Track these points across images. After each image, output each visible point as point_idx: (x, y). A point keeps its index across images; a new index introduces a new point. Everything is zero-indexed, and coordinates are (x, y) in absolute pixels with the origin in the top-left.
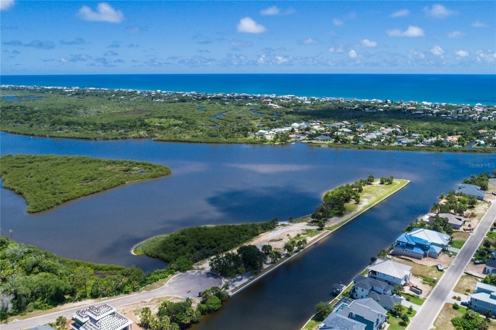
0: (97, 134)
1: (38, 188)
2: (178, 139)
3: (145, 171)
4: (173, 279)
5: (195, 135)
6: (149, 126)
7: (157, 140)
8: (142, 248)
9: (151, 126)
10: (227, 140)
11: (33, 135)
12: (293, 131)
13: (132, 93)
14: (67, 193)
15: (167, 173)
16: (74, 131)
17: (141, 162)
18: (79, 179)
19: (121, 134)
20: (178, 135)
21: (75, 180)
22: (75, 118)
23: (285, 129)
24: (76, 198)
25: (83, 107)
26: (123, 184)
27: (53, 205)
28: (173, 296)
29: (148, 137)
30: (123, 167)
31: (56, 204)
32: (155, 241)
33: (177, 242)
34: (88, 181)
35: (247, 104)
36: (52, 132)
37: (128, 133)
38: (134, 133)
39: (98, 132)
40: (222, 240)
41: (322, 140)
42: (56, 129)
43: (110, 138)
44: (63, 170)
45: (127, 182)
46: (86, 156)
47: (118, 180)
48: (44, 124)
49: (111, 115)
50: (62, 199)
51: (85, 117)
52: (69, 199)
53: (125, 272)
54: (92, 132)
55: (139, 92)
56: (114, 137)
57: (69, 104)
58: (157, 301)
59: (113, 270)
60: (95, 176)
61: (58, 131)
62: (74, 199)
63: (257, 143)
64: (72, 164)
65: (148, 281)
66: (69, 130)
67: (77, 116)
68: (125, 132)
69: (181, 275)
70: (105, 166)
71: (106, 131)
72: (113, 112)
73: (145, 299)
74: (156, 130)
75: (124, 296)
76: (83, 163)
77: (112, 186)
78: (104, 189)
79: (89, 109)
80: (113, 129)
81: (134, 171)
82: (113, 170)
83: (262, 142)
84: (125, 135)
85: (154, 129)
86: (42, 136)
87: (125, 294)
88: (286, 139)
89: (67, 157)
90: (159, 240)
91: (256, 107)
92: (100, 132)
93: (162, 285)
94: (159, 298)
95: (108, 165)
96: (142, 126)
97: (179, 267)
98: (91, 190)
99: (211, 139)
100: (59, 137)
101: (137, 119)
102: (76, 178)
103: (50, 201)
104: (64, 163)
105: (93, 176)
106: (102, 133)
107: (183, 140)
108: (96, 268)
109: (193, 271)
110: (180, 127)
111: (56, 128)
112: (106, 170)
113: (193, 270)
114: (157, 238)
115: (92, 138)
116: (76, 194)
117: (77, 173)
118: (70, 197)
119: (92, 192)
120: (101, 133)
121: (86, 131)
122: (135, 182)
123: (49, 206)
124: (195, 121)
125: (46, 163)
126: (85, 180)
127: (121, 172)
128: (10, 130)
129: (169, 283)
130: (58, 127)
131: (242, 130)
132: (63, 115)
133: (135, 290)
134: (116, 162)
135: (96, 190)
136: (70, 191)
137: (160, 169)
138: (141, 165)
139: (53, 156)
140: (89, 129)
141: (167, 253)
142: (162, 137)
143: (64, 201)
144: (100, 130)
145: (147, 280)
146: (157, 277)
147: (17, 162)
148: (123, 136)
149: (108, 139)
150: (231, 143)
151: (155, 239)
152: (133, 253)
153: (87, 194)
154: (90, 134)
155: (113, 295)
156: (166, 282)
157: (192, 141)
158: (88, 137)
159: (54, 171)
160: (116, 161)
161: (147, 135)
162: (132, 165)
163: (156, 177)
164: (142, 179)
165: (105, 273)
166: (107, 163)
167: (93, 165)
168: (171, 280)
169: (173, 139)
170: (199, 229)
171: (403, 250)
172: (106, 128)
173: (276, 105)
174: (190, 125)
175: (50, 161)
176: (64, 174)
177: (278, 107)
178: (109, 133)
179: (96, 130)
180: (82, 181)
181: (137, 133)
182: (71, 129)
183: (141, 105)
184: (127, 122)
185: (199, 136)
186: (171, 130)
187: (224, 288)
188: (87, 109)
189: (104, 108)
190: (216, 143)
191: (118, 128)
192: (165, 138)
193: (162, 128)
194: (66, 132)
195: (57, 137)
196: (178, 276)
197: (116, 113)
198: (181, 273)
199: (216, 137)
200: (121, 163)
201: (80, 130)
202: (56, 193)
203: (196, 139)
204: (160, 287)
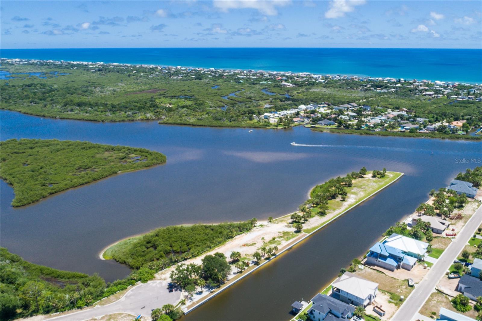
0: (106, 115)
1: (30, 178)
2: (182, 122)
3: (141, 159)
4: (132, 291)
5: (200, 118)
6: (157, 107)
7: (162, 123)
8: (112, 252)
9: (159, 108)
10: (231, 123)
11: (44, 116)
12: (298, 114)
13: (153, 69)
14: (57, 184)
15: (161, 162)
16: (84, 112)
17: (139, 148)
18: (72, 168)
19: (128, 116)
20: (183, 118)
21: (69, 169)
22: (89, 97)
23: (291, 112)
24: (64, 190)
25: (101, 85)
26: (115, 174)
27: (38, 199)
28: (125, 312)
29: (154, 119)
30: (120, 154)
31: (42, 197)
32: (127, 243)
33: (149, 245)
34: (82, 171)
35: (261, 83)
36: (63, 112)
37: (136, 114)
38: (142, 115)
40: (195, 243)
41: (325, 125)
42: (67, 110)
43: (117, 120)
44: (60, 157)
45: (119, 172)
46: (87, 141)
47: (111, 170)
48: (57, 104)
49: (127, 94)
50: (49, 191)
51: (100, 96)
52: (57, 191)
53: (86, 282)
54: (102, 113)
55: (159, 68)
56: (122, 119)
57: (89, 81)
58: (108, 318)
59: (75, 278)
60: (90, 164)
61: (69, 112)
62: (61, 191)
63: (260, 127)
64: (71, 150)
65: (105, 294)
66: (80, 111)
67: (92, 95)
68: (133, 114)
69: (141, 286)
70: (103, 153)
71: (115, 112)
72: (128, 90)
73: (96, 315)
74: (164, 111)
75: (76, 312)
76: (83, 149)
77: (103, 176)
78: (95, 180)
79: (107, 87)
80: (122, 111)
81: (130, 158)
82: (110, 158)
83: (265, 126)
84: (133, 117)
85: (161, 110)
86: (53, 117)
87: (78, 309)
88: (289, 123)
89: (69, 142)
90: (131, 242)
91: (269, 86)
92: (108, 113)
93: (118, 298)
94: (110, 315)
95: (106, 151)
96: (151, 107)
97: (140, 277)
98: (81, 181)
99: (215, 123)
100: (69, 119)
101: (148, 100)
102: (70, 167)
103: (36, 193)
104: (64, 149)
105: (88, 164)
106: (111, 114)
107: (188, 123)
108: (59, 275)
109: (155, 281)
110: (188, 109)
111: (67, 109)
112: (103, 158)
114: (130, 240)
115: (99, 120)
116: (65, 185)
117: (73, 160)
118: (58, 189)
119: (81, 183)
120: (109, 115)
121: (96, 112)
122: (127, 171)
123: (34, 199)
124: (204, 102)
125: (46, 148)
126: (79, 168)
127: (117, 159)
128: (23, 110)
130: (69, 108)
131: (247, 112)
132: (78, 94)
133: (87, 304)
134: (115, 149)
135: (86, 181)
136: (61, 181)
137: (155, 157)
138: (138, 152)
139: (55, 141)
140: (99, 110)
141: (134, 259)
142: (168, 120)
143: (51, 194)
144: (109, 112)
145: (103, 293)
146: (115, 288)
147: (18, 148)
148: (130, 118)
149: (115, 121)
150: (234, 127)
151: (128, 241)
152: (101, 257)
153: (75, 185)
154: (99, 116)
155: (65, 310)
156: (123, 294)
157: (196, 124)
158: (96, 119)
159: (52, 158)
160: (115, 147)
161: (154, 117)
162: (129, 153)
163: (149, 166)
164: (135, 168)
165: (66, 282)
166: (105, 149)
167: (90, 152)
168: (129, 293)
169: (179, 122)
170: (175, 229)
172: (115, 109)
173: (289, 84)
174: (198, 106)
175: (51, 146)
176: (60, 162)
177: (291, 85)
178: (117, 114)
179: (105, 111)
180: (76, 169)
181: (144, 115)
182: (81, 110)
183: (157, 83)
184: (137, 103)
185: (204, 119)
186: (178, 112)
187: (180, 304)
188: (104, 87)
189: (121, 86)
190: (220, 126)
191: (126, 110)
192: (171, 121)
193: (170, 110)
194: (76, 113)
195: (67, 119)
196: (137, 287)
197: (131, 91)
198: (142, 284)
199: (220, 121)
200: (119, 150)
201: (90, 111)
202: (46, 184)
203: (201, 123)
204: (115, 301)
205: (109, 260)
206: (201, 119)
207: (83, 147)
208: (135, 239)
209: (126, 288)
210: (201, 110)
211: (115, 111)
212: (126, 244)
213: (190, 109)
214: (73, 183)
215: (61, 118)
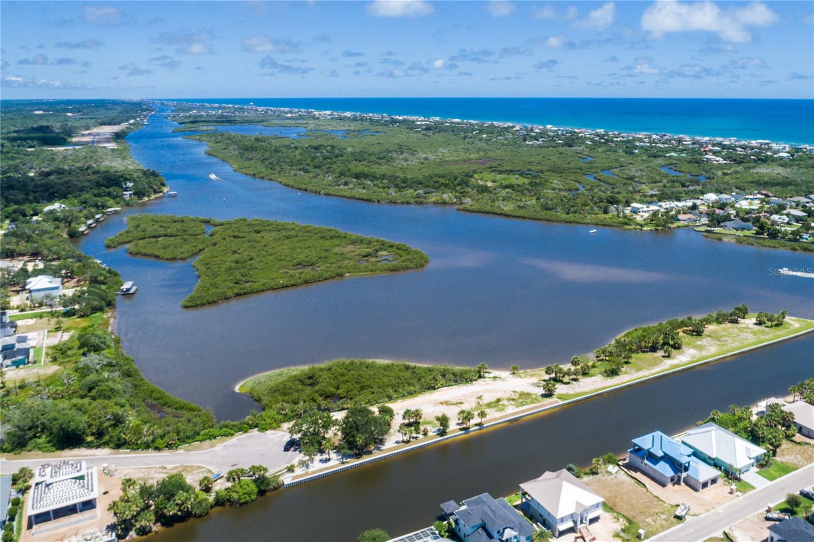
0: (388, 194)
2: (493, 210)
3: (391, 259)
4: (238, 439)
5: (524, 204)
7: (461, 210)
8: (254, 383)
9: (471, 186)
10: (568, 216)
11: (306, 190)
12: (693, 208)
13: (507, 129)
14: (254, 282)
15: (416, 265)
16: (360, 188)
18: (289, 263)
19: (418, 196)
20: (497, 204)
21: (284, 264)
22: (384, 167)
24: (257, 292)
26: (340, 278)
27: (216, 299)
29: (453, 203)
30: (367, 250)
31: (223, 297)
32: (282, 374)
33: (308, 381)
34: (298, 268)
35: (668, 155)
36: (334, 186)
37: (429, 194)
38: (437, 196)
39: (390, 191)
41: (734, 228)
42: (340, 183)
43: (399, 201)
44: (284, 247)
45: (348, 274)
48: (330, 174)
49: (442, 163)
50: (237, 291)
51: (400, 166)
52: (247, 292)
54: (382, 190)
55: (517, 128)
56: (405, 200)
58: (181, 469)
59: (185, 410)
60: (316, 260)
61: (342, 186)
62: (254, 293)
64: (305, 238)
66: (355, 185)
67: (389, 163)
68: (425, 193)
69: (255, 435)
70: (345, 246)
72: (447, 159)
74: (473, 192)
76: (322, 238)
77: (321, 279)
78: (306, 282)
79: (418, 153)
80: (411, 187)
81: (376, 257)
82: (349, 254)
84: (425, 198)
85: (470, 190)
86: (316, 192)
89: (308, 227)
90: (288, 374)
92: (392, 191)
93: (212, 446)
94: (187, 466)
95: (352, 244)
96: (459, 185)
97: (258, 422)
98: (286, 282)
99: (543, 214)
100: (336, 195)
101: (463, 174)
102: (288, 261)
104: (297, 236)
106: (396, 192)
110: (514, 190)
111: (339, 181)
112: (339, 253)
114: (289, 370)
115: (375, 200)
116: (263, 285)
117: (297, 252)
118: (249, 290)
119: (284, 285)
120: (393, 193)
121: (376, 188)
123: (211, 300)
125: (275, 233)
126: (298, 264)
127: (357, 256)
128: (285, 181)
129: (224, 446)
130: (343, 181)
131: (607, 201)
132: (370, 162)
133: (169, 446)
134: (364, 241)
135: (292, 282)
136: (260, 280)
137: (411, 257)
138: (394, 249)
139: (293, 224)
140: (381, 185)
141: (273, 396)
142: (471, 206)
144: (393, 188)
145: (198, 434)
146: (216, 431)
148: (417, 199)
149: (396, 203)
150: (570, 222)
151: (285, 372)
152: (237, 388)
153: (275, 287)
154: (377, 193)
155: (138, 449)
156: (224, 441)
157: (510, 214)
158: (370, 197)
159: (273, 248)
160: (366, 239)
161: (454, 200)
162: (381, 248)
163: (395, 270)
164: (372, 271)
165: (170, 412)
166: (352, 241)
167: (328, 244)
168: (232, 441)
169: (488, 208)
172: (404, 185)
173: (717, 159)
174: (532, 186)
175: (283, 231)
176: (279, 254)
178: (404, 193)
179: (389, 188)
180: (293, 265)
181: (440, 196)
182: (359, 184)
183: (499, 149)
184: (443, 177)
185: (527, 207)
186: (495, 194)
187: (286, 470)
188: (415, 153)
189: (442, 152)
190: (548, 220)
191: (418, 187)
192: (476, 207)
193: (484, 190)
194: (349, 189)
195: (333, 195)
196: (248, 436)
197: (451, 161)
198: (258, 433)
199: (551, 211)
200: (369, 243)
201: (369, 186)
202: (241, 281)
203: (520, 212)
204: (208, 449)
205: (244, 394)
206: (522, 207)
207: (323, 235)
208: (296, 370)
209: (233, 435)
210: (533, 193)
211: (403, 187)
212: (280, 375)
213: (517, 191)
214: (273, 284)
215: (326, 194)
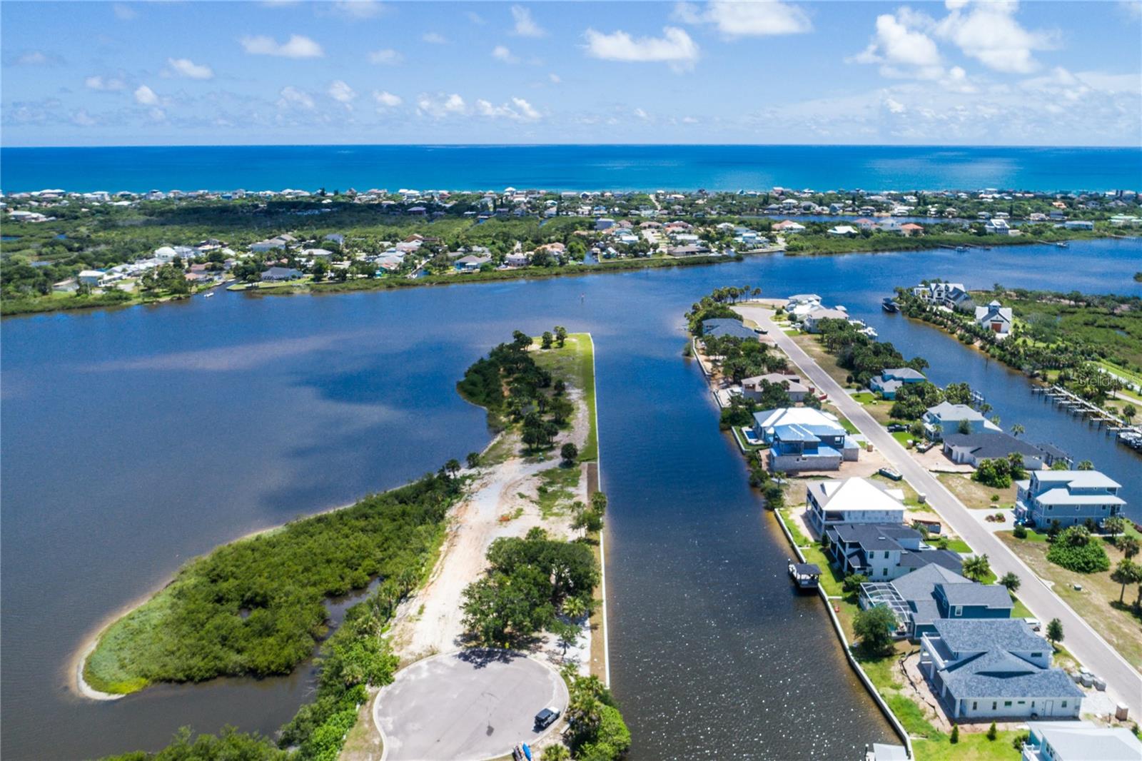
4: (383, 714)
32: (140, 627)
33: (231, 607)
41: (280, 279)
90: (154, 623)
109: (411, 667)
113: (406, 664)
151: (135, 623)
170: (249, 548)
171: (798, 460)
196: (383, 700)
